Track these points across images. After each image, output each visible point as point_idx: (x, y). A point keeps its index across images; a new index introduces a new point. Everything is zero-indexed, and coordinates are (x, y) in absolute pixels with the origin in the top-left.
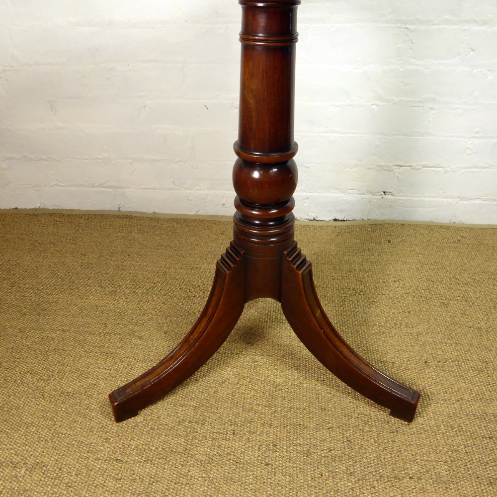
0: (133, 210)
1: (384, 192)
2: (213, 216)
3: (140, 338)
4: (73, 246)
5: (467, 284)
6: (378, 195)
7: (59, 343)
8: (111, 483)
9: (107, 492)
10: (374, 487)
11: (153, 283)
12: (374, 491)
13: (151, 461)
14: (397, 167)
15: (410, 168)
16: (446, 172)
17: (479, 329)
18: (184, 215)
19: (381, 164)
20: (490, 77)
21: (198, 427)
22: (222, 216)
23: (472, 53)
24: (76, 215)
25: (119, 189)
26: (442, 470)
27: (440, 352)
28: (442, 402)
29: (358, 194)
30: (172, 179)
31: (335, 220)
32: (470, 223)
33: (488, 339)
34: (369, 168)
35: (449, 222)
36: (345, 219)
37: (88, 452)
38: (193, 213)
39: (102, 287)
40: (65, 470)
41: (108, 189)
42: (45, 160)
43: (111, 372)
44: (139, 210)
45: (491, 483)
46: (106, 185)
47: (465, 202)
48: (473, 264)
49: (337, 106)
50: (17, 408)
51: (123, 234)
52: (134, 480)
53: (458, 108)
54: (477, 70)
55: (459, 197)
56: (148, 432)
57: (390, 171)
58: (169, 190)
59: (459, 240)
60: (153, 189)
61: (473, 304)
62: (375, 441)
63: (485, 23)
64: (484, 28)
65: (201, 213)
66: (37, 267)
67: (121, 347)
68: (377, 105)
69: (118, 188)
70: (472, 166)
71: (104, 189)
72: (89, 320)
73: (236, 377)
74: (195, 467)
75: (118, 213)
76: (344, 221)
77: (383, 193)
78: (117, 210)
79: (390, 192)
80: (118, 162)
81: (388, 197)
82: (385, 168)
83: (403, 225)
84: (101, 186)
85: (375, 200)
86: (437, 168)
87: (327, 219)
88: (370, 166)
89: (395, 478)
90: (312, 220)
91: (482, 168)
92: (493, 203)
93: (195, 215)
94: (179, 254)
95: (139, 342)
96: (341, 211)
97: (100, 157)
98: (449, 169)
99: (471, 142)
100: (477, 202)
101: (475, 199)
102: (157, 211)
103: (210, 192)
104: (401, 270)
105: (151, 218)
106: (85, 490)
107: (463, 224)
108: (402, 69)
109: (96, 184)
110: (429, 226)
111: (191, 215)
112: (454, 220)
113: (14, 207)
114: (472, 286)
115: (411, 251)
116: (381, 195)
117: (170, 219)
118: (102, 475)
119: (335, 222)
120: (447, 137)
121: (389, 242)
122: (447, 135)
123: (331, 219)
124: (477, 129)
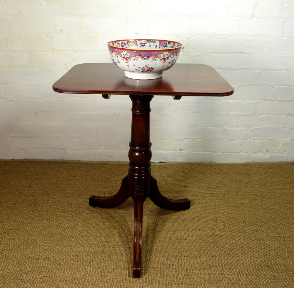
0: (69, 159)
1: (180, 150)
2: (106, 161)
3: (80, 213)
4: (44, 176)
5: (213, 188)
6: (178, 151)
7: (46, 216)
8: (76, 263)
9: (74, 266)
10: (172, 260)
11: (82, 191)
12: (171, 261)
13: (90, 255)
14: (185, 139)
15: (190, 139)
16: (205, 141)
17: (216, 206)
18: (92, 161)
19: (178, 138)
20: (218, 104)
21: (106, 244)
22: (110, 162)
24: (43, 162)
25: (63, 150)
26: (196, 254)
27: (199, 215)
28: (198, 231)
29: (170, 151)
30: (88, 146)
31: (160, 162)
32: (218, 162)
33: (218, 209)
35: (209, 162)
37: (65, 253)
38: (97, 160)
39: (60, 194)
40: (57, 260)
41: (58, 150)
42: (30, 137)
43: (70, 226)
44: (72, 159)
45: (212, 257)
46: (57, 148)
47: (215, 153)
48: (217, 180)
49: (159, 115)
50: (34, 240)
51: (66, 171)
52: (84, 262)
53: (208, 115)
54: (212, 101)
55: (212, 151)
56: (87, 246)
57: (182, 141)
58: (86, 150)
59: (213, 170)
60: (79, 150)
61: (215, 196)
62: (173, 246)
65: (100, 160)
66: (30, 186)
67: (72, 217)
68: (174, 115)
70: (216, 138)
71: (56, 150)
72: (57, 207)
73: (120, 226)
74: (106, 257)
75: (62, 161)
76: (164, 162)
78: (61, 159)
79: (183, 150)
80: (64, 138)
81: (182, 152)
82: (180, 140)
83: (189, 164)
84: (55, 148)
85: (177, 153)
86: (201, 139)
87: (157, 162)
88: (173, 139)
89: (179, 257)
92: (227, 154)
93: (97, 161)
94: (92, 179)
95: (79, 214)
96: (163, 158)
97: (56, 136)
98: (206, 140)
99: (214, 128)
101: (219, 152)
102: (80, 159)
103: (104, 151)
104: (187, 183)
105: (78, 163)
106: (66, 265)
107: (215, 163)
108: (183, 101)
109: (53, 148)
110: (200, 164)
111: (96, 161)
112: (211, 161)
113: (12, 159)
114: (215, 189)
117: (86, 163)
118: (72, 261)
120: (204, 127)
121: (183, 171)
122: (204, 126)
123: (159, 162)
124: (216, 123)
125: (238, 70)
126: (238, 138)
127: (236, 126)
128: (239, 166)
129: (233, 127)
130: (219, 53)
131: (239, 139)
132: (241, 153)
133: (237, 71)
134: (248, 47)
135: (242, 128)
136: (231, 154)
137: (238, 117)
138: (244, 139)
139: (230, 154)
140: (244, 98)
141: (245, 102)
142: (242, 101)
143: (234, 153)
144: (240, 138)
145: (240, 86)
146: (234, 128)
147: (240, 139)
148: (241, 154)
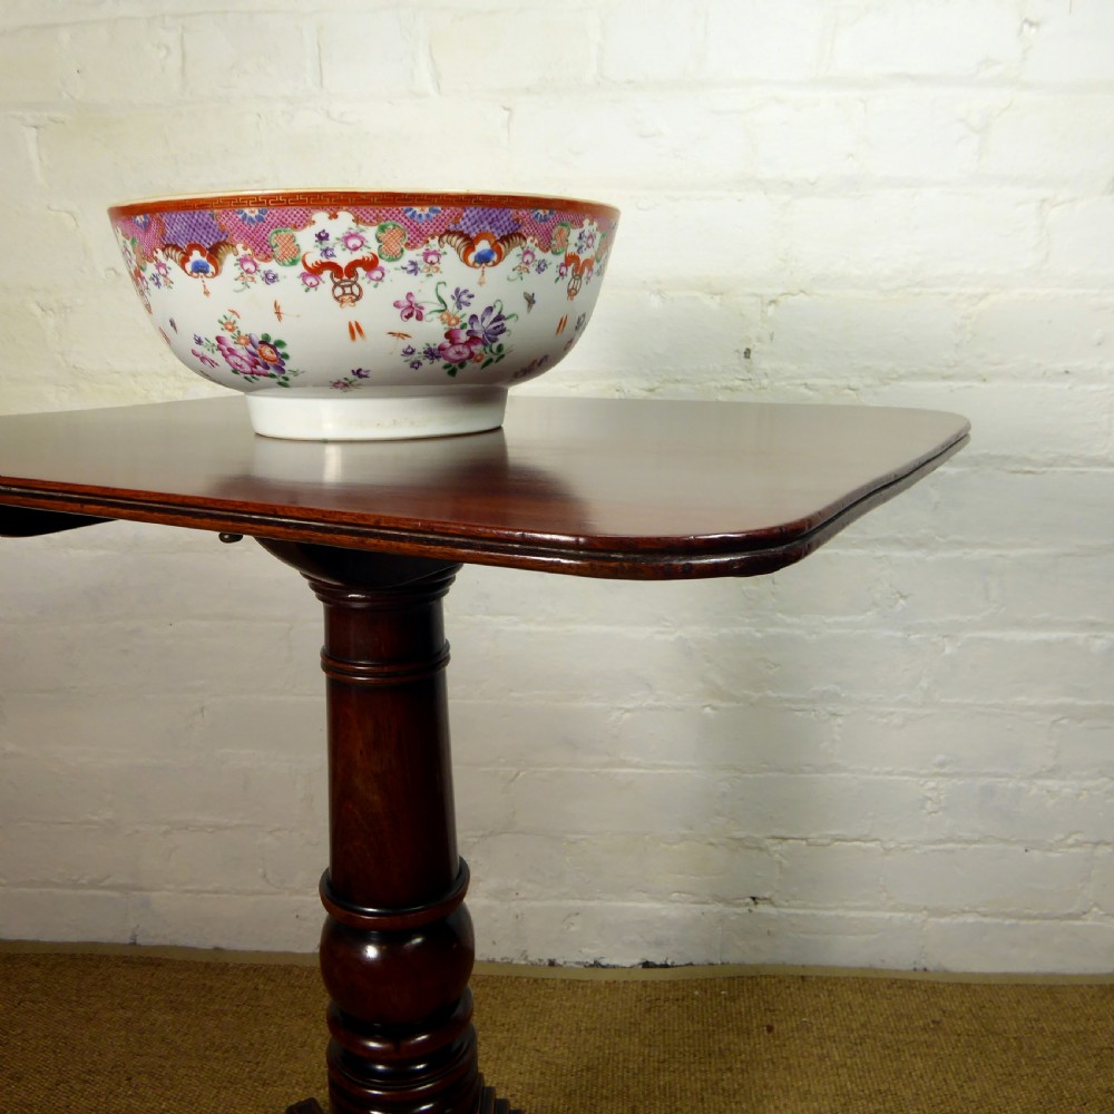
0: (167, 943)
1: (754, 899)
6: (739, 906)
14: (776, 841)
15: (804, 843)
16: (888, 851)
18: (284, 954)
19: (738, 834)
20: (948, 650)
23: (902, 601)
24: (26, 958)
25: (135, 893)
29: (694, 903)
30: (260, 871)
31: (646, 965)
32: (962, 971)
34: (711, 844)
35: (911, 968)
36: (669, 963)
38: (309, 949)
41: (109, 893)
44: (182, 942)
46: (107, 882)
47: (942, 921)
49: (628, 710)
51: (129, 1014)
53: (891, 714)
54: (918, 636)
55: (925, 908)
57: (761, 849)
58: (252, 894)
59: (938, 1023)
60: (216, 892)
63: (919, 544)
64: (918, 554)
68: (714, 708)
69: (135, 889)
70: (943, 837)
71: (100, 893)
75: (129, 952)
76: (666, 966)
77: (749, 900)
78: (128, 941)
79: (765, 899)
80: (137, 832)
81: (762, 908)
82: (746, 844)
83: (803, 978)
84: (94, 884)
85: (733, 918)
86: (865, 841)
87: (627, 963)
88: (712, 840)
90: (591, 966)
91: (966, 842)
92: (1007, 922)
93: (313, 955)
96: (658, 943)
97: (95, 818)
98: (892, 845)
99: (932, 784)
100: (970, 919)
101: (964, 912)
102: (224, 944)
105: (207, 965)
107: (946, 972)
108: (758, 635)
109: (83, 881)
110: (865, 981)
111: (304, 955)
112: (923, 963)
115: (822, 1058)
116: (747, 904)
117: (252, 966)
119: (645, 970)
120: (877, 773)
121: (770, 1029)
122: (876, 769)
123: (637, 961)
124: (940, 757)
125: (1051, 465)
126: (1066, 838)
127: (1052, 772)
128: (1082, 995)
129: (1037, 776)
130: (944, 378)
131: (1071, 841)
132: (1089, 921)
133: (1044, 472)
134: (1099, 344)
135: (1088, 784)
136: (1032, 922)
137: (1064, 722)
138: (1097, 844)
139: (1023, 922)
140: (1092, 618)
141: (1098, 642)
142: (1082, 635)
143: (1045, 917)
144: (1078, 837)
145: (1066, 555)
146: (1040, 782)
147: (1078, 844)
148: (1088, 923)
